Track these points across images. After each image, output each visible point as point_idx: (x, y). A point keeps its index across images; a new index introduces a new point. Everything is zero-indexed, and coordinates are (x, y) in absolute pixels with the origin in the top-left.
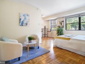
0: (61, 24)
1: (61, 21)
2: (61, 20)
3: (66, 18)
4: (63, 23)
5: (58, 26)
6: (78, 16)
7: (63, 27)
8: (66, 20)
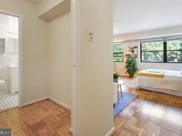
0: (133, 51)
1: (133, 47)
2: (133, 45)
3: (142, 41)
4: (135, 50)
5: (126, 55)
6: (162, 41)
7: (136, 57)
8: (141, 44)
